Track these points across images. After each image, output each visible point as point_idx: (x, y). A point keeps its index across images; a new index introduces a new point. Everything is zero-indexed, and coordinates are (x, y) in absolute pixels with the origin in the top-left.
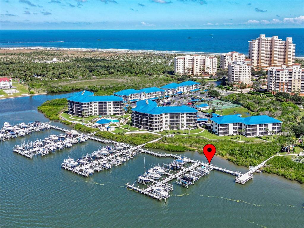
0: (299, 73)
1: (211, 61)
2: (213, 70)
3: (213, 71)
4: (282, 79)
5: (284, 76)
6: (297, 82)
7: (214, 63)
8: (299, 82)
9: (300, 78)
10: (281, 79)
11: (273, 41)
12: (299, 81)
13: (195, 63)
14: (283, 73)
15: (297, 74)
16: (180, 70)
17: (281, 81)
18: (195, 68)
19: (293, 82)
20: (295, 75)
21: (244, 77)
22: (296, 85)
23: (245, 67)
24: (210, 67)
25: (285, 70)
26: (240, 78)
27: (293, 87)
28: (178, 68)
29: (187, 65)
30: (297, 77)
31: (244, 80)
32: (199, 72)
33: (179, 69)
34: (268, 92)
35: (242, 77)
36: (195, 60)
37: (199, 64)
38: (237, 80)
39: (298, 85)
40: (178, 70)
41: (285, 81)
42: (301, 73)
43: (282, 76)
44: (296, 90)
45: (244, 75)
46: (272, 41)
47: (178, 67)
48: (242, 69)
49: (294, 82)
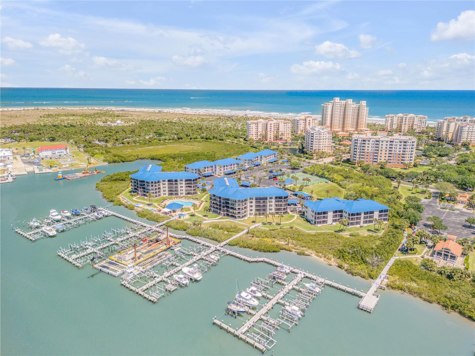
0: (387, 142)
1: (285, 126)
2: (287, 135)
3: (287, 137)
4: (368, 148)
5: (370, 146)
6: (384, 152)
7: (288, 128)
9: (388, 148)
10: (366, 148)
12: (386, 151)
13: (269, 127)
14: (369, 142)
15: (385, 143)
16: (253, 135)
17: (366, 151)
18: (269, 133)
19: (380, 152)
20: (382, 145)
21: (324, 144)
22: (383, 155)
23: (325, 134)
24: (285, 132)
25: (372, 140)
26: (320, 146)
27: (379, 158)
28: (251, 134)
29: (260, 129)
30: (384, 147)
31: (324, 148)
32: (272, 137)
34: (352, 162)
35: (322, 144)
36: (269, 125)
37: (272, 130)
38: (316, 148)
39: (385, 155)
40: (251, 136)
41: (371, 150)
42: (389, 142)
43: (368, 146)
44: (383, 160)
45: (324, 143)
46: (346, 104)
47: (251, 132)
48: (322, 137)
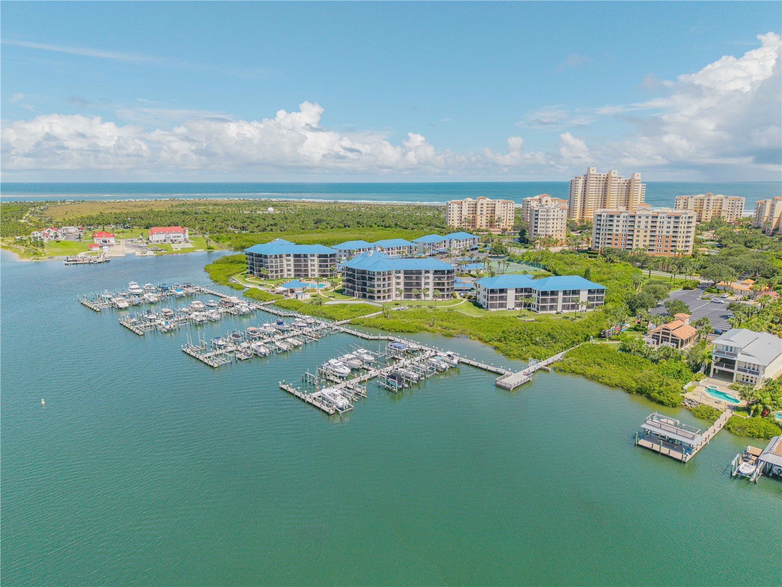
0: (647, 217)
1: (504, 207)
2: (508, 221)
3: (508, 224)
4: (617, 228)
5: (621, 224)
6: (642, 233)
7: (510, 210)
8: (645, 234)
9: (649, 227)
10: (615, 228)
11: (609, 178)
12: (646, 232)
13: (479, 209)
14: (618, 219)
15: (643, 219)
17: (614, 232)
18: (479, 218)
19: (636, 233)
20: (639, 222)
21: (555, 227)
22: (641, 238)
23: (556, 211)
24: (504, 216)
25: (622, 215)
26: (548, 229)
27: (635, 243)
28: (451, 218)
29: (465, 213)
30: (643, 225)
32: (484, 224)
33: (453, 220)
34: (593, 250)
36: (479, 206)
37: (485, 212)
38: (543, 233)
39: (645, 239)
40: (451, 222)
41: (623, 231)
42: (650, 217)
43: (618, 224)
44: (641, 247)
46: (607, 178)
47: (451, 216)
48: (552, 215)
49: (638, 234)
